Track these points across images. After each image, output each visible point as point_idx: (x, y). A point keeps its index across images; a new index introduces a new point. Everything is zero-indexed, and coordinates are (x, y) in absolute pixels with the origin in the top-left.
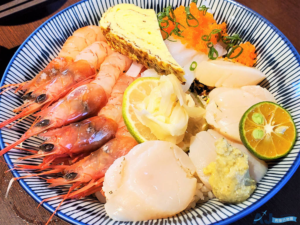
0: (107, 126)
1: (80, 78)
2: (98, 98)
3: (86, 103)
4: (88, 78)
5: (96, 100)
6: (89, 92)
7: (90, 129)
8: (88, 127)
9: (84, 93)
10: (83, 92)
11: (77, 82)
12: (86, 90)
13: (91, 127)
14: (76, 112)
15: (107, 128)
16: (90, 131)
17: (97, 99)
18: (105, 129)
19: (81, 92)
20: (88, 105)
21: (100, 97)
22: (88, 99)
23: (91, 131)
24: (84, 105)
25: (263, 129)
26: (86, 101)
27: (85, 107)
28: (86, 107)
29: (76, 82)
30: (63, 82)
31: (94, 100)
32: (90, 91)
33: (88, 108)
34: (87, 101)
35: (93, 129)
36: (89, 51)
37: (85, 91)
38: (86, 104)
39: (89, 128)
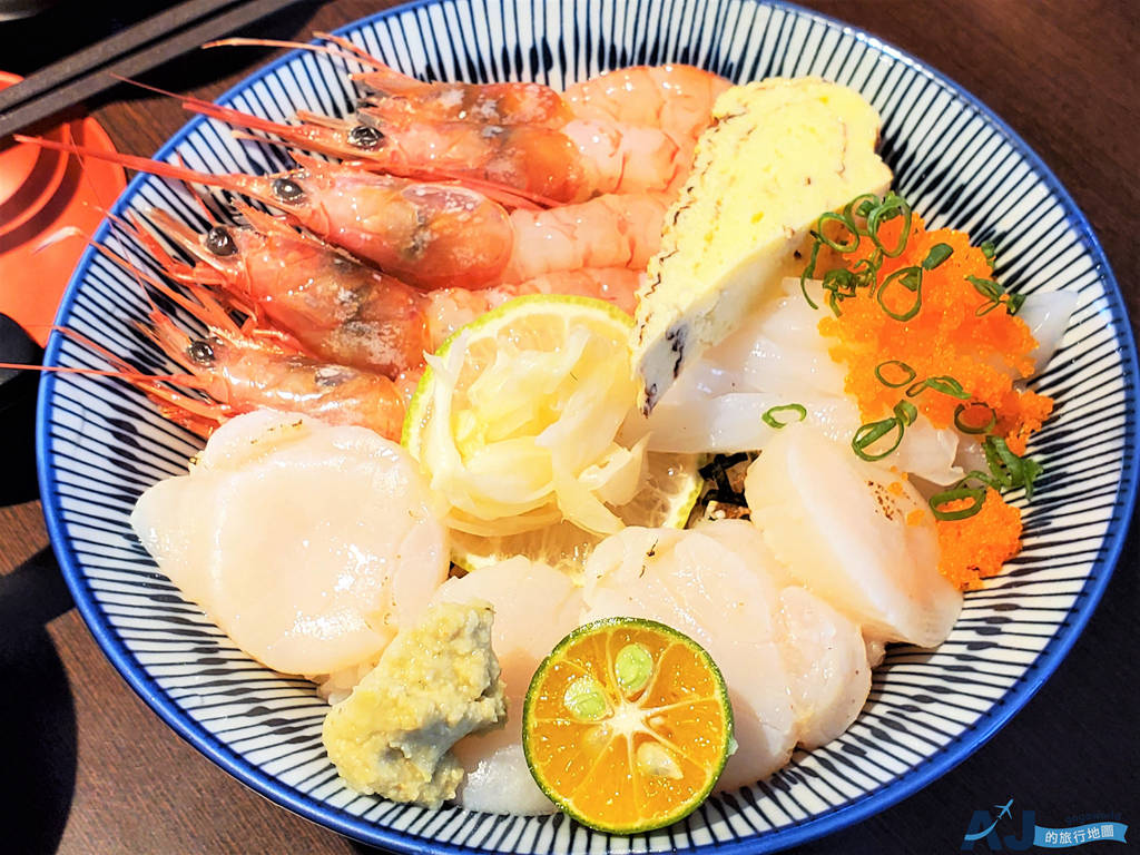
0: (397, 331)
1: (504, 176)
2: (472, 255)
3: (427, 236)
4: (525, 194)
5: (459, 256)
6: (465, 219)
7: (351, 297)
8: (351, 290)
9: (450, 211)
10: (450, 207)
11: (486, 177)
12: (465, 208)
13: (355, 296)
14: (378, 234)
15: (393, 337)
16: (343, 303)
17: (467, 255)
18: (387, 332)
19: (449, 204)
20: (425, 245)
21: (481, 258)
22: (441, 234)
23: (345, 305)
24: (416, 237)
25: (613, 705)
26: (432, 235)
27: (413, 244)
28: (415, 248)
29: (486, 174)
30: (454, 149)
31: (455, 250)
32: (470, 220)
33: (418, 253)
34: (436, 236)
35: (356, 304)
36: (614, 135)
37: (459, 209)
38: (423, 242)
39: (349, 293)
